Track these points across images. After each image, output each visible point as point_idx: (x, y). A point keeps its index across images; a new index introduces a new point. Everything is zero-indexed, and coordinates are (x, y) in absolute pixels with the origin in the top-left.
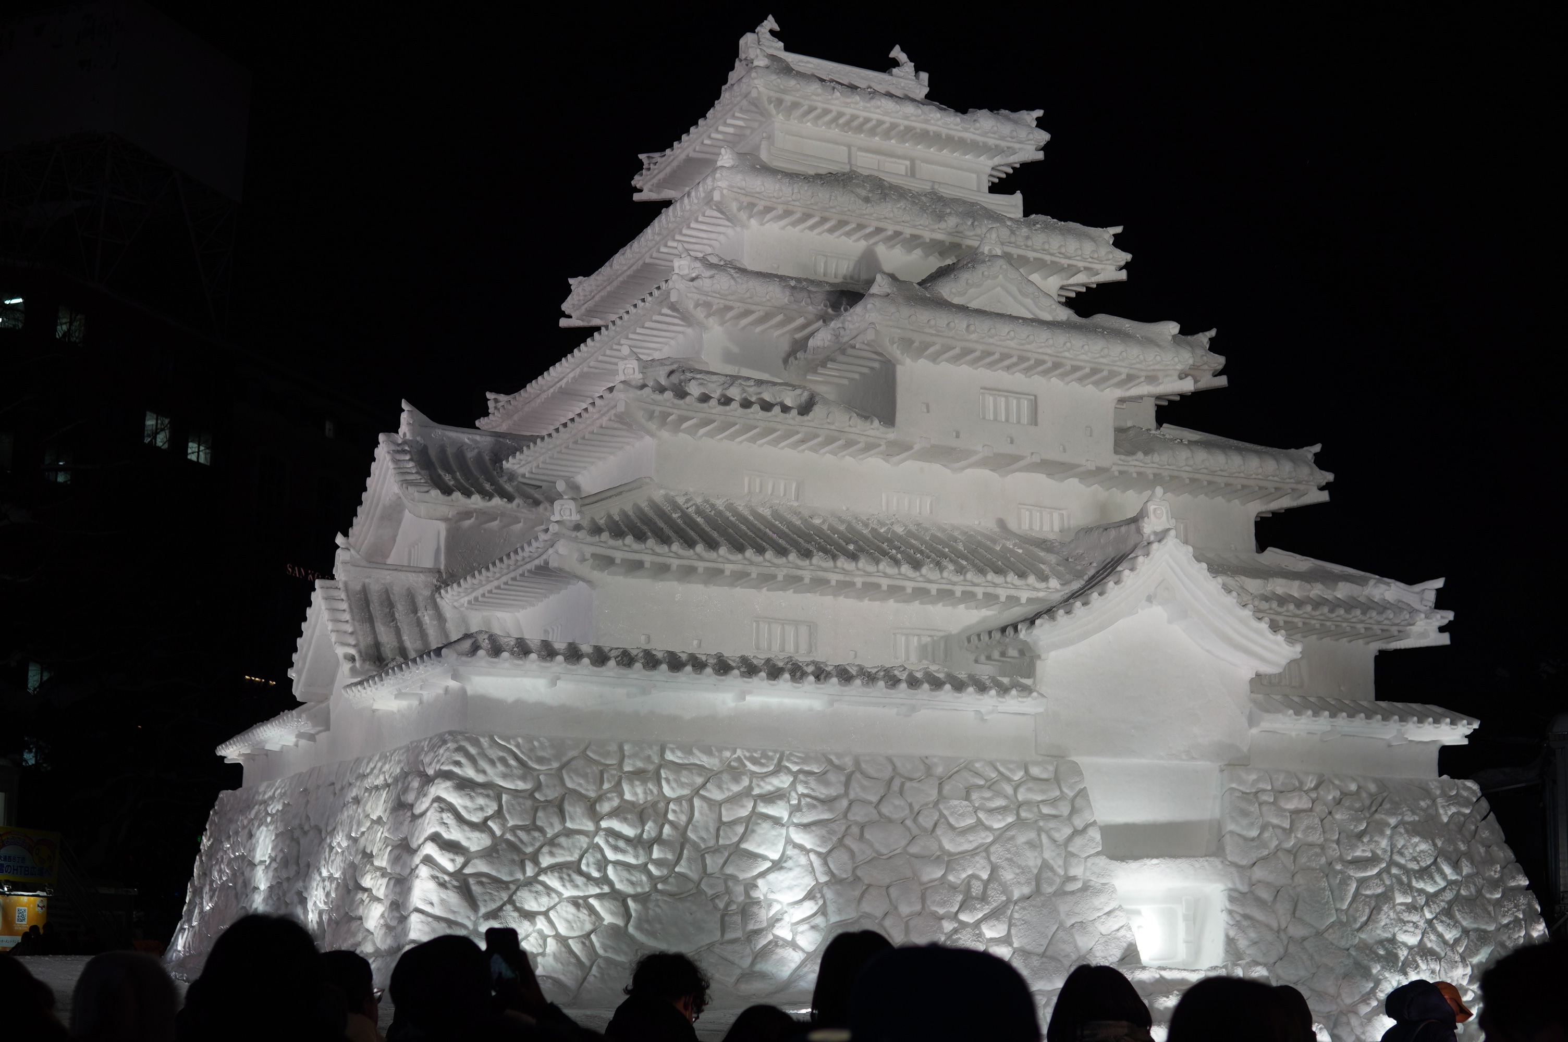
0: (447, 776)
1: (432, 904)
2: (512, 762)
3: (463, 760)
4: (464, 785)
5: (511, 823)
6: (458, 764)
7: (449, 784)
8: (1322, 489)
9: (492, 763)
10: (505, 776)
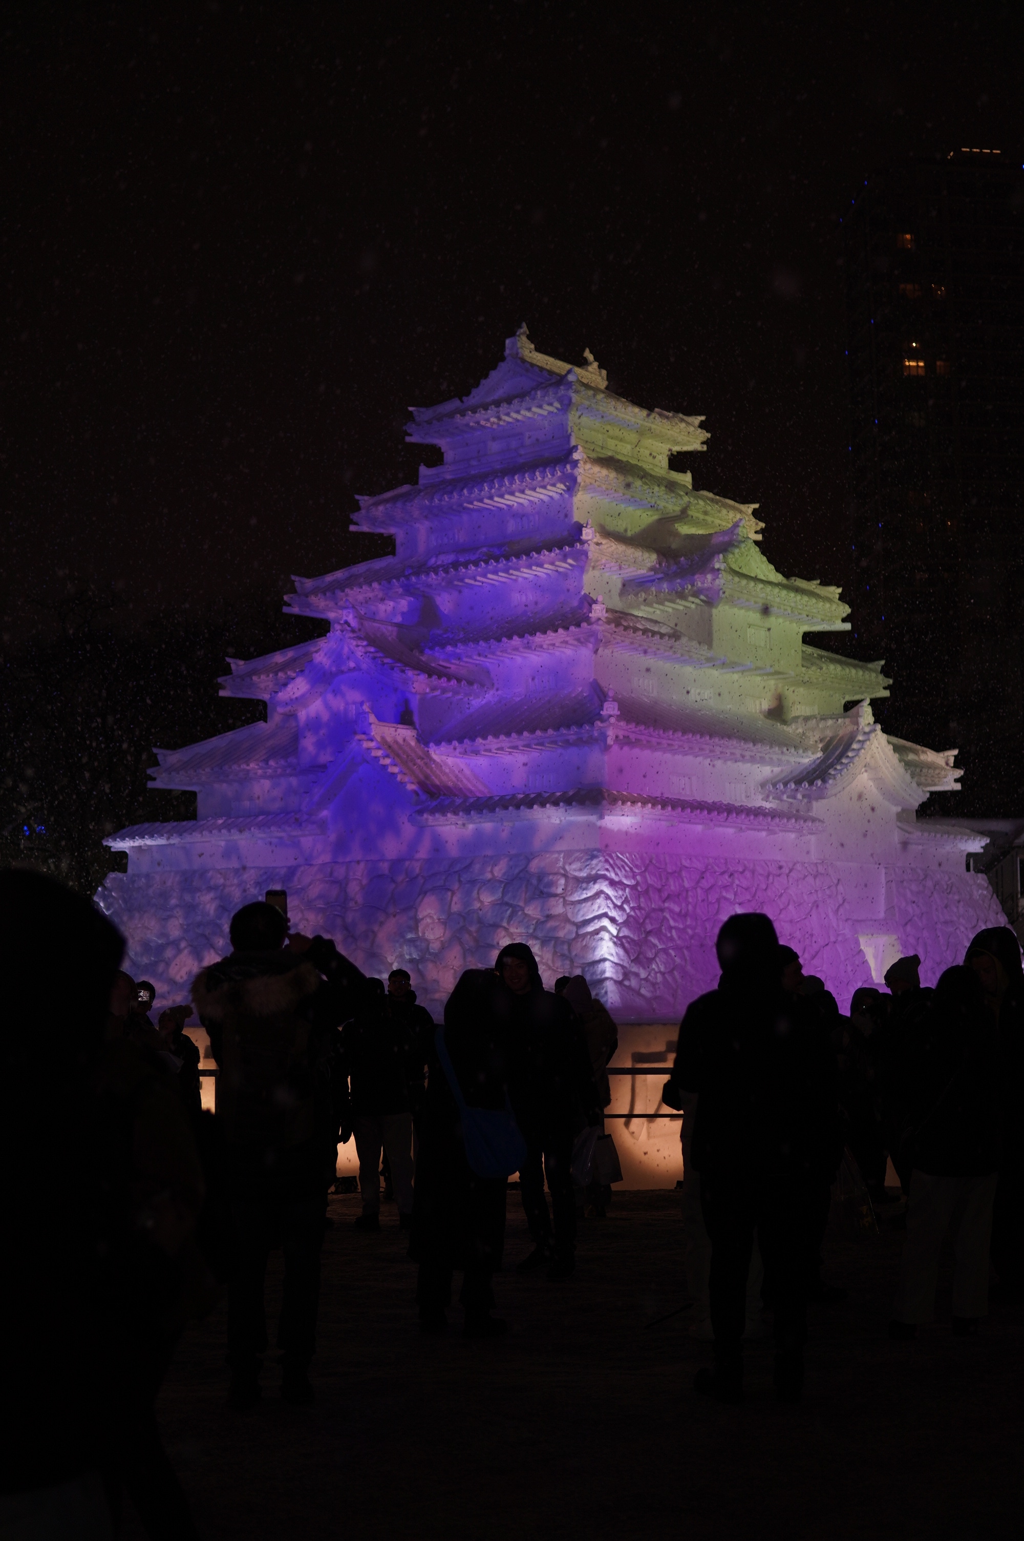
0: (604, 877)
1: (612, 955)
2: (627, 869)
3: (610, 869)
4: (613, 883)
5: (631, 905)
6: (607, 870)
7: (607, 882)
8: (885, 688)
9: (619, 868)
10: (626, 877)
